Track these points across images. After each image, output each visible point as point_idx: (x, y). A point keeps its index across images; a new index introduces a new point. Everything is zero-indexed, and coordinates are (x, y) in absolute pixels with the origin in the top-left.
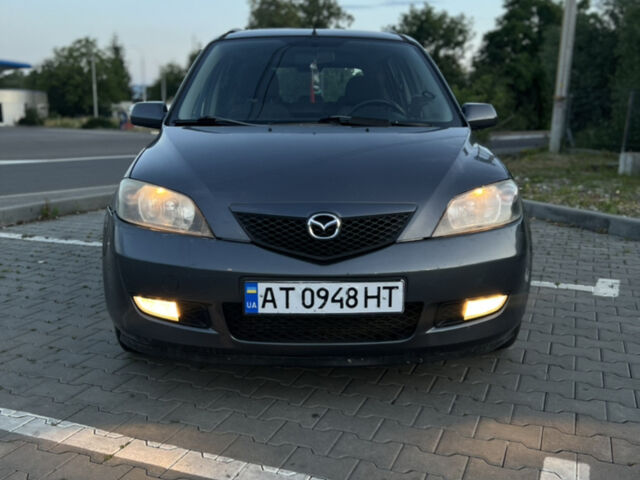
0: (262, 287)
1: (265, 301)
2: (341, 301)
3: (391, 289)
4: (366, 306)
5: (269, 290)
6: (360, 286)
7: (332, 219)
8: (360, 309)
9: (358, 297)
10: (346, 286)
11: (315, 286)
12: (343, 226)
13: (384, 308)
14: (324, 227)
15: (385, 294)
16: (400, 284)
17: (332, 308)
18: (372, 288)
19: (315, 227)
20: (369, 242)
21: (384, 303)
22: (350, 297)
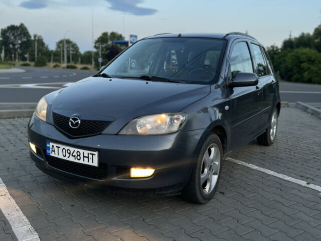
0: (51, 144)
1: (52, 151)
2: (75, 156)
3: (93, 154)
4: (84, 160)
5: (53, 146)
6: (81, 151)
7: (77, 120)
8: (81, 161)
9: (81, 156)
10: (77, 150)
11: (67, 148)
12: (81, 123)
13: (90, 163)
14: (74, 123)
15: (90, 156)
16: (96, 153)
17: (72, 159)
18: (86, 152)
19: (72, 123)
20: (91, 132)
21: (91, 160)
22: (78, 155)
